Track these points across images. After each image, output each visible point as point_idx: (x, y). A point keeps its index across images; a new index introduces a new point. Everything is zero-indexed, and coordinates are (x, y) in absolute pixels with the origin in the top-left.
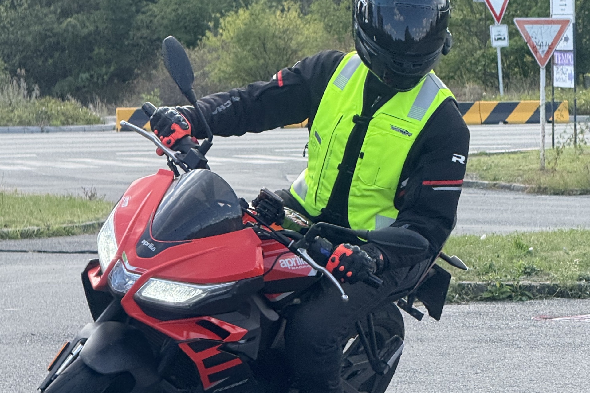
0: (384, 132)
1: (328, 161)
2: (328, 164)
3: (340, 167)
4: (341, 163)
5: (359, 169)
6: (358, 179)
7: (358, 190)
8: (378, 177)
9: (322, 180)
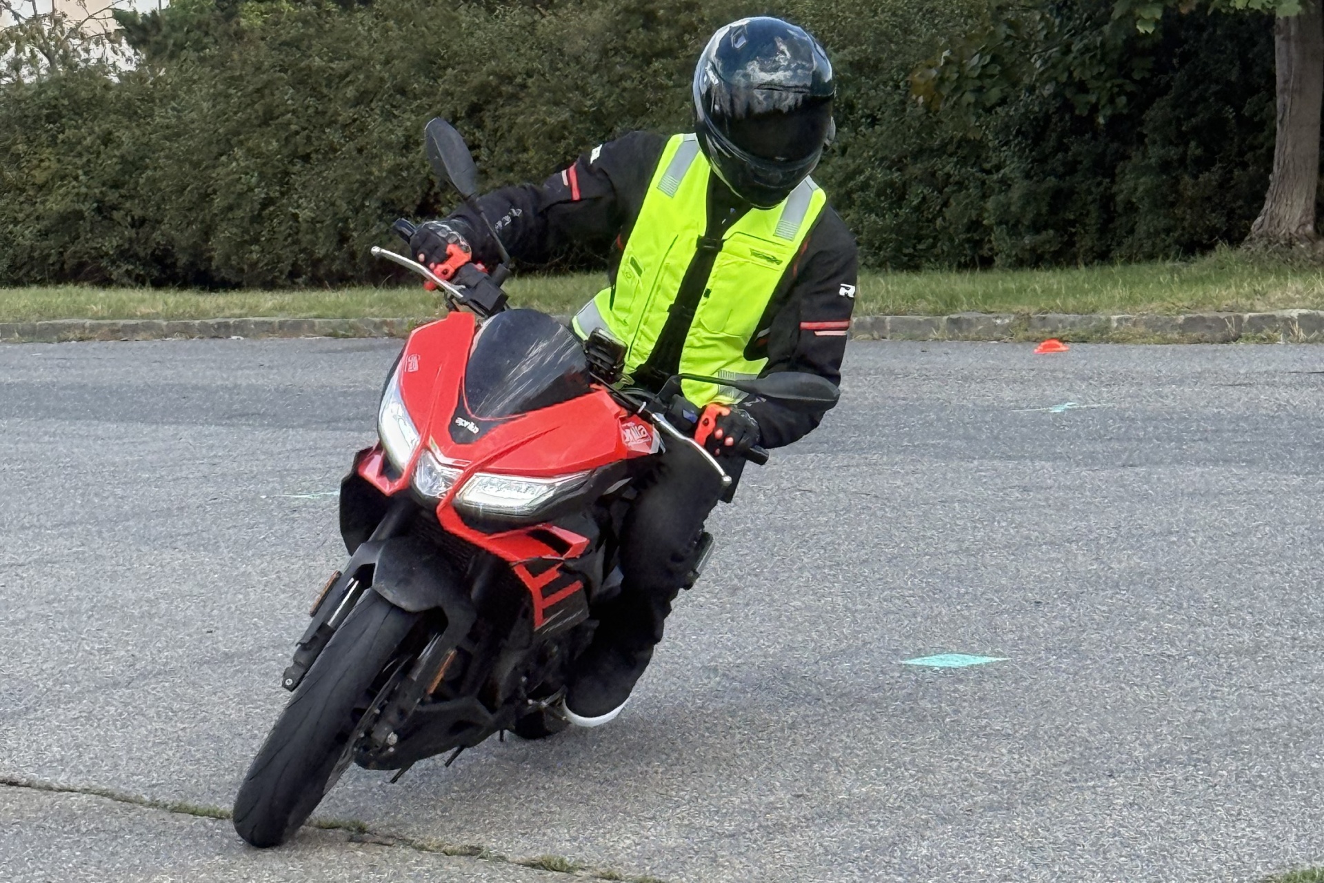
0: (742, 260)
1: (654, 300)
2: (652, 306)
3: (671, 309)
4: (673, 302)
5: (702, 312)
6: (700, 324)
7: (699, 339)
8: (730, 322)
9: (642, 326)
